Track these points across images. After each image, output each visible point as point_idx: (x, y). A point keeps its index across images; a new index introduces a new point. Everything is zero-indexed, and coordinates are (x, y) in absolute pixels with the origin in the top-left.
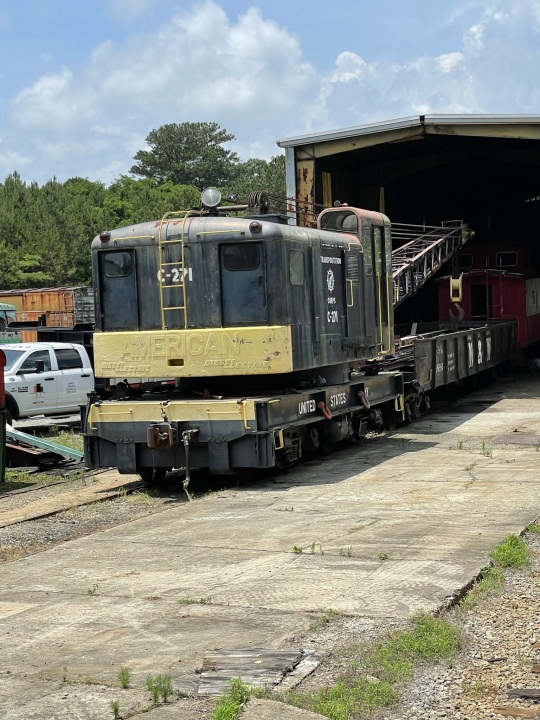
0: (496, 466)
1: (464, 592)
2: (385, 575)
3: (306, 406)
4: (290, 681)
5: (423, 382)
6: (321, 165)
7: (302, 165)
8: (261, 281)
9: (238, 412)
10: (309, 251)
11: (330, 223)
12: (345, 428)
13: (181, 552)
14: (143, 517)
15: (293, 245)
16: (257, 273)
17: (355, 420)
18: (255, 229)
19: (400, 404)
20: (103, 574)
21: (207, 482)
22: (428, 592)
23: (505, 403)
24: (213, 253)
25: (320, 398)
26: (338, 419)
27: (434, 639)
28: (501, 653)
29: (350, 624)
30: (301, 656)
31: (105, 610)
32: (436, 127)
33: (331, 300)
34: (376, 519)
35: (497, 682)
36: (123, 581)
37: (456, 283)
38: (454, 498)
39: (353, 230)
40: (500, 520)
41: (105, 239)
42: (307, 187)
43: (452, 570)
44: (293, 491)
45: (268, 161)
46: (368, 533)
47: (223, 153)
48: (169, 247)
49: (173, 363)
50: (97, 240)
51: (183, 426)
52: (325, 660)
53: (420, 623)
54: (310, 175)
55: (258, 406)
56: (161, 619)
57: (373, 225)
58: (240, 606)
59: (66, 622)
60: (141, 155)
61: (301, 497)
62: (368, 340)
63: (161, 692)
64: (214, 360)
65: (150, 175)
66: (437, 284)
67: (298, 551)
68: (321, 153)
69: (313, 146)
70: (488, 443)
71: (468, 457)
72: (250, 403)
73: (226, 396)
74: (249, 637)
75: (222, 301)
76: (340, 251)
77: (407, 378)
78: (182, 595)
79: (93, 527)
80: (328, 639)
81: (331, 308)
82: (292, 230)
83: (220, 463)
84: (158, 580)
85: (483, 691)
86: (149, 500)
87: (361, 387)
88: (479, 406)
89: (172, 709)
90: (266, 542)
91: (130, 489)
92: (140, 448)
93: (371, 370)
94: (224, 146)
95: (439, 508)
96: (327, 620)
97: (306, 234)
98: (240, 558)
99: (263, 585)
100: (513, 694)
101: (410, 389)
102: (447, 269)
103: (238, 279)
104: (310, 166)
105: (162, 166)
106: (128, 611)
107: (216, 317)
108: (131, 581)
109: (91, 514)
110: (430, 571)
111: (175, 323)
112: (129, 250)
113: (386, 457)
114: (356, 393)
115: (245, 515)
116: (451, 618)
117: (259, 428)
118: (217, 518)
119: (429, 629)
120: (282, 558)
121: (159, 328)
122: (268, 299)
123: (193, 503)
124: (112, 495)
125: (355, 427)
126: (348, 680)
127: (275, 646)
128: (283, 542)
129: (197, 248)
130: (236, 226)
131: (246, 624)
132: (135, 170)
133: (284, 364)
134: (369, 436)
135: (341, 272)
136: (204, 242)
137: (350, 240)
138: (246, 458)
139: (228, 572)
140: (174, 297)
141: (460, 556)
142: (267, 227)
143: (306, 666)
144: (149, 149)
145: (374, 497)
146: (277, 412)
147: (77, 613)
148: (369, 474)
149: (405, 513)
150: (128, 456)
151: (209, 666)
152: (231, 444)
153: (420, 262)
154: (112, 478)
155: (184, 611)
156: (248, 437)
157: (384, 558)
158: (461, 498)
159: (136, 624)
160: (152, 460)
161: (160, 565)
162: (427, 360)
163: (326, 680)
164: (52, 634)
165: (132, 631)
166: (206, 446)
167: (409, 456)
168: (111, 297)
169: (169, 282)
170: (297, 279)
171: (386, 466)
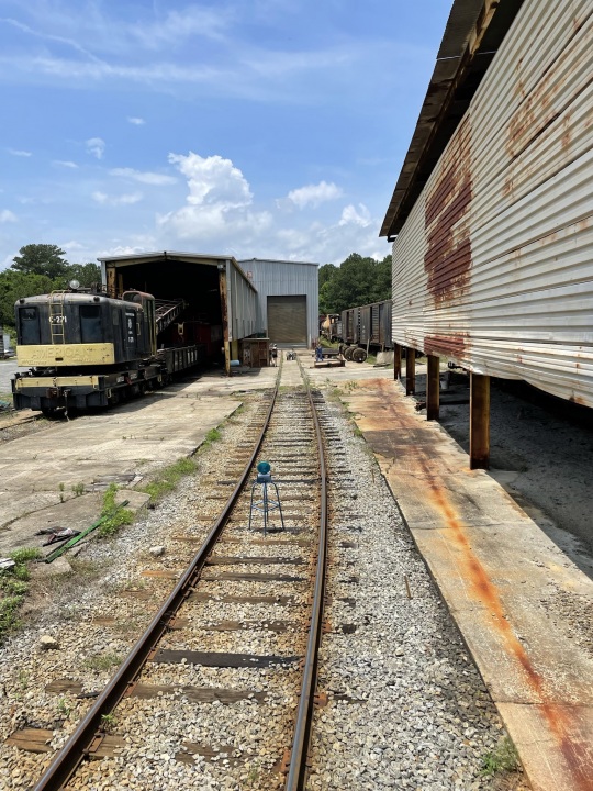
0: (203, 404)
1: (197, 450)
2: (163, 446)
3: (120, 379)
4: (132, 484)
5: (169, 369)
6: (118, 270)
7: (110, 270)
8: (100, 322)
9: (92, 381)
10: (121, 310)
11: (127, 298)
12: (137, 389)
13: (71, 441)
14: (46, 429)
15: (114, 307)
16: (98, 319)
17: (141, 385)
18: (96, 300)
19: (160, 379)
20: (36, 452)
21: (75, 413)
22: (183, 451)
23: (204, 379)
24: (76, 310)
25: (126, 375)
26: (134, 385)
27: (187, 466)
28: (213, 470)
29: (153, 463)
30: (135, 475)
31: (42, 464)
32: (172, 257)
33: (130, 332)
34: (156, 425)
35: (213, 480)
36: (47, 453)
37: (181, 326)
38: (188, 416)
39: (138, 301)
40: (208, 423)
41: (22, 302)
42: (112, 281)
43: (191, 442)
44: (116, 416)
45: (84, 265)
46: (154, 430)
47: (61, 260)
48: (55, 307)
49: (57, 359)
50: (18, 302)
51: (63, 388)
52: (145, 476)
53: (181, 461)
54: (113, 275)
55: (99, 379)
56: (69, 466)
57: (148, 300)
58: (104, 460)
59: (26, 471)
60: (16, 259)
61: (120, 418)
62: (146, 350)
63: (80, 490)
64: (78, 358)
65: (21, 269)
66: (173, 327)
67: (124, 438)
68: (118, 265)
69: (114, 261)
70: (198, 395)
71: (191, 401)
72: (96, 378)
73: (84, 375)
74: (111, 470)
75: (81, 331)
76: (133, 310)
77: (162, 367)
78: (77, 457)
79: (24, 434)
80: (145, 469)
81: (131, 336)
82: (111, 301)
83: (82, 404)
84: (65, 452)
85: (207, 483)
86: (48, 422)
87: (143, 371)
88: (192, 380)
89: (86, 497)
90: (109, 436)
91: (38, 417)
92: (43, 399)
93: (147, 364)
94: (61, 257)
95: (182, 420)
96: (143, 462)
97: (119, 302)
98: (100, 442)
99: (112, 452)
100: (219, 483)
101: (164, 372)
102: (178, 320)
103: (88, 322)
104: (113, 271)
105: (29, 265)
106: (53, 464)
107: (78, 339)
108: (51, 453)
109: (21, 429)
110: (182, 443)
111: (58, 341)
112: (35, 307)
113: (155, 401)
114: (141, 375)
115: (97, 426)
116: (193, 459)
117: (100, 388)
118: (84, 427)
119: (185, 463)
120: (117, 441)
121: (50, 343)
122: (103, 331)
123: (70, 422)
124: (30, 420)
125: (140, 388)
126: (156, 482)
127: (123, 472)
128: (117, 435)
129: (69, 308)
130: (88, 298)
131: (108, 466)
132: (13, 266)
133: (110, 360)
134: (147, 392)
135: (134, 320)
136: (72, 305)
137: (138, 306)
138: (94, 402)
139: (96, 448)
140: (58, 329)
141: (194, 437)
142: (102, 299)
143: (137, 479)
144: (21, 256)
145: (153, 417)
146: (108, 381)
147: (31, 466)
148: (149, 408)
149: (167, 422)
150: (36, 403)
151: (96, 481)
152: (87, 396)
153: (166, 316)
154: (29, 413)
155: (79, 463)
156: (95, 393)
157: (162, 439)
158: (191, 416)
159: (59, 469)
160: (48, 404)
161: (62, 447)
162: (171, 360)
163: (147, 482)
164: (21, 474)
165: (57, 471)
166: (75, 397)
167: (165, 400)
168: (26, 329)
169: (55, 323)
170: (116, 322)
171: (156, 405)
